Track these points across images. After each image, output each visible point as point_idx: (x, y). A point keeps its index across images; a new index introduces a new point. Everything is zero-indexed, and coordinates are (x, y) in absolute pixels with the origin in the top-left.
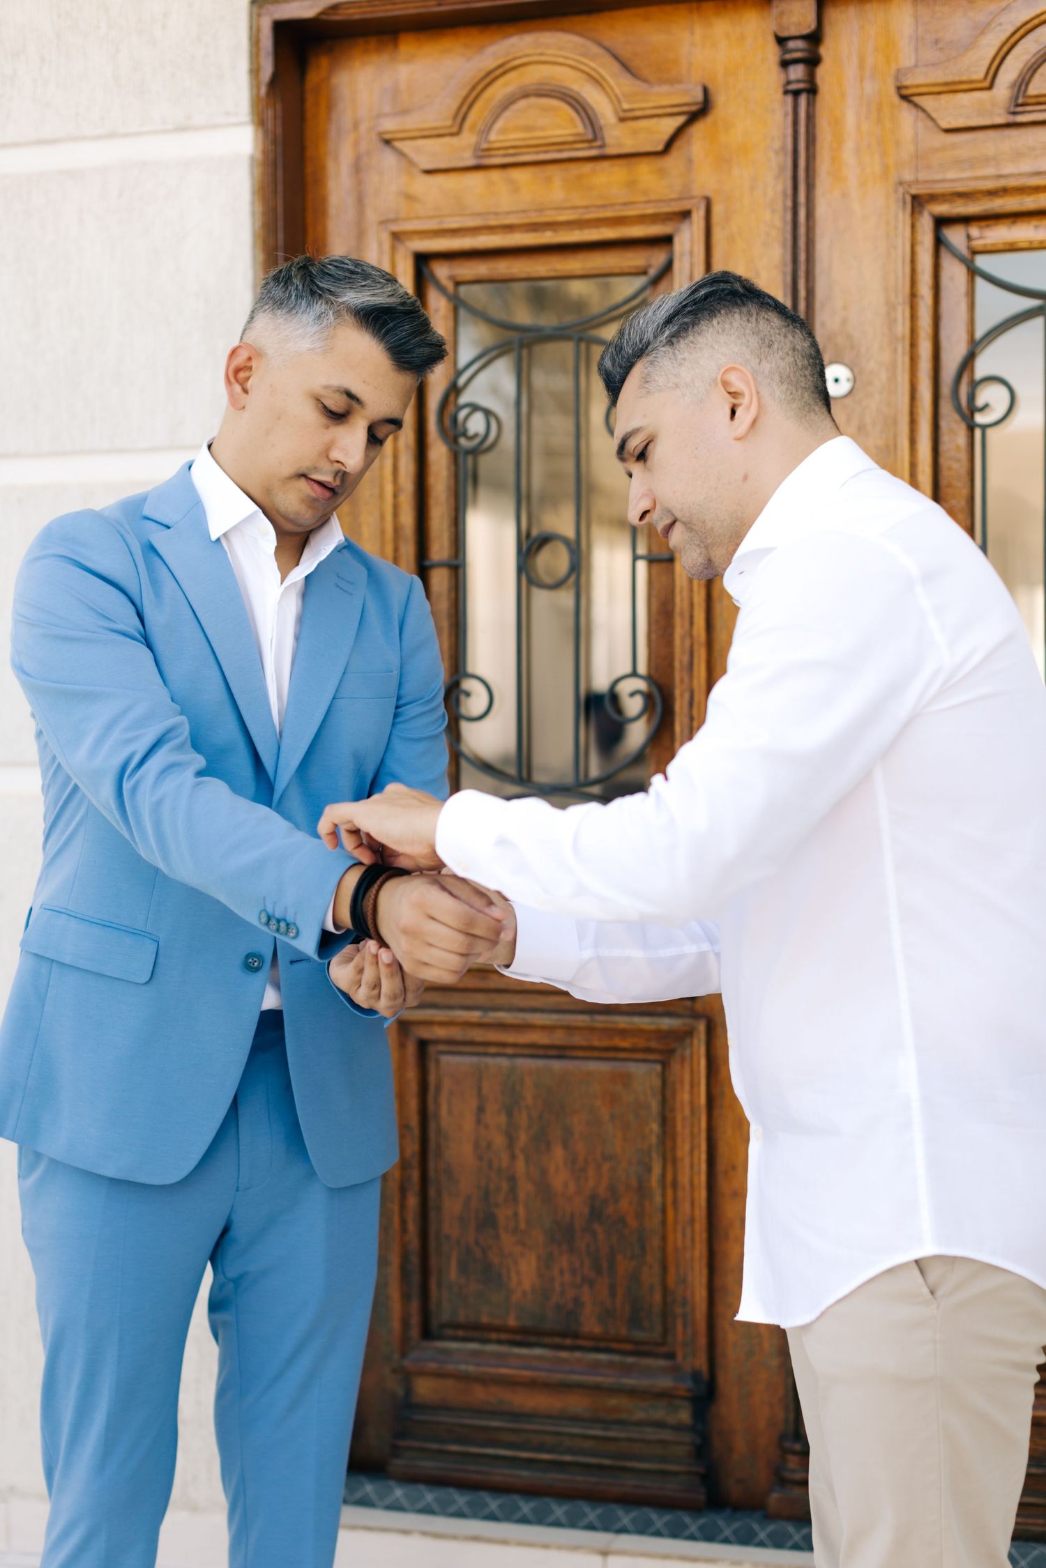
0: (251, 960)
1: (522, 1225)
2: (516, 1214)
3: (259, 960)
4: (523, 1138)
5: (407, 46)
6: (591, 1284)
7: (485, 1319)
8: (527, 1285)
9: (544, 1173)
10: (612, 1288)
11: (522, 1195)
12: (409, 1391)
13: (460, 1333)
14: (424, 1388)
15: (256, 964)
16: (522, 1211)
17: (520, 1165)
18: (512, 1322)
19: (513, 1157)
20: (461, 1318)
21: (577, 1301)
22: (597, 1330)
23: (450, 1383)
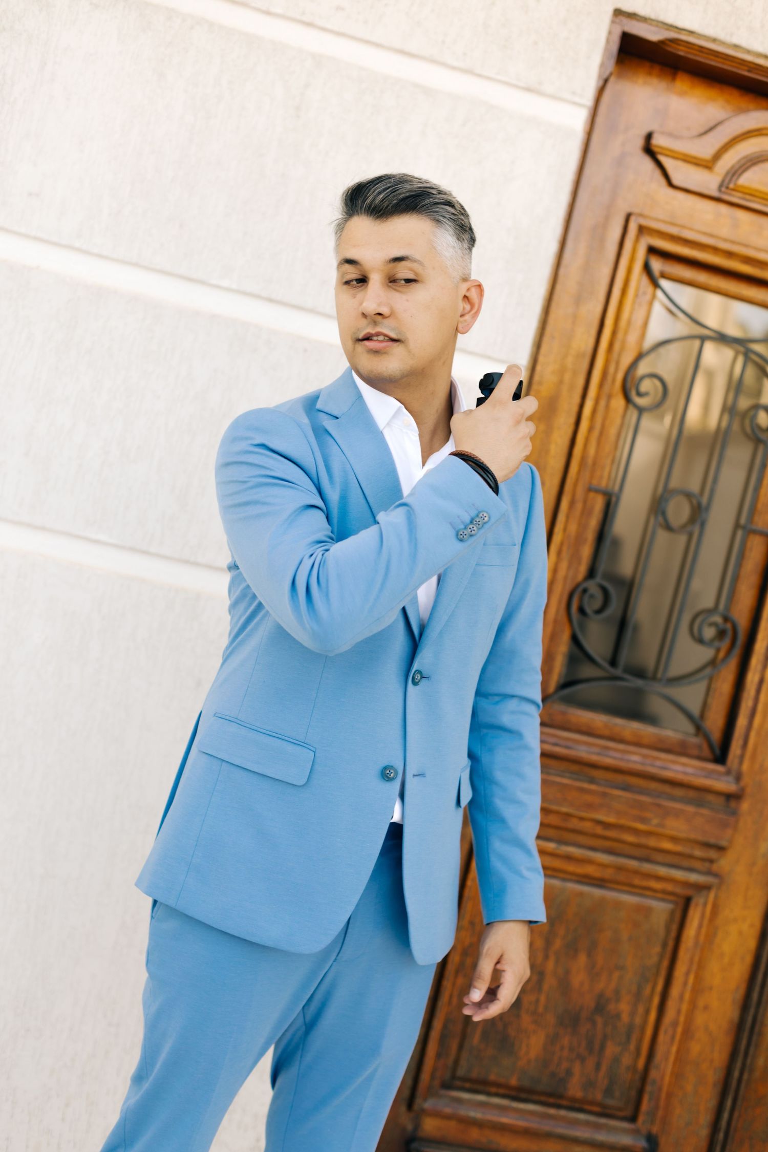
0: (388, 772)
1: (541, 1009)
2: (537, 1001)
3: (394, 771)
4: (558, 943)
5: (683, 83)
6: (583, 1060)
7: (492, 1077)
8: (533, 1054)
9: (567, 972)
10: (598, 1066)
11: (546, 987)
12: (417, 1126)
13: (467, 1085)
14: (430, 1126)
15: (392, 775)
16: (543, 999)
17: (550, 965)
18: (514, 1082)
19: (546, 957)
20: (474, 1074)
21: (569, 1072)
22: (579, 1094)
23: (453, 1124)
